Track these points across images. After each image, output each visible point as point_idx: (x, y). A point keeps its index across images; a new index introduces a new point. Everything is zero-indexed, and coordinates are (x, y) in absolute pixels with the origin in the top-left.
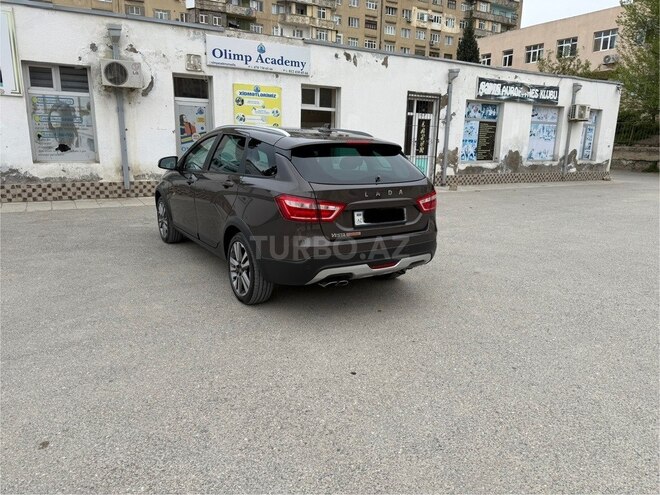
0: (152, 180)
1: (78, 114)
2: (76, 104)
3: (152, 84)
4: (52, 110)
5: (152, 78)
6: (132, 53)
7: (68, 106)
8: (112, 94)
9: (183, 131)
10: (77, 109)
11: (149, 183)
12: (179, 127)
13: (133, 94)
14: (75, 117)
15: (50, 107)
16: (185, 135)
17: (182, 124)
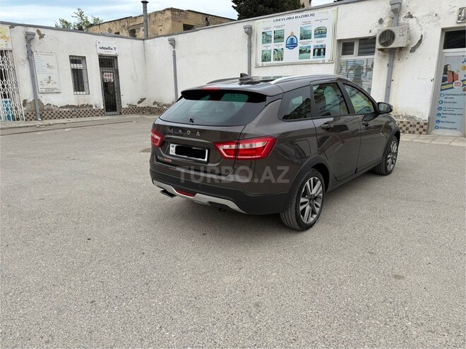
0: (405, 120)
1: (364, 71)
2: (365, 64)
3: (420, 41)
4: (350, 70)
5: (422, 36)
6: (409, 19)
7: (360, 66)
8: (387, 54)
9: (444, 79)
10: (365, 68)
11: (402, 122)
12: (442, 75)
13: (403, 52)
14: (363, 73)
15: (349, 67)
16: (447, 82)
17: (445, 73)
